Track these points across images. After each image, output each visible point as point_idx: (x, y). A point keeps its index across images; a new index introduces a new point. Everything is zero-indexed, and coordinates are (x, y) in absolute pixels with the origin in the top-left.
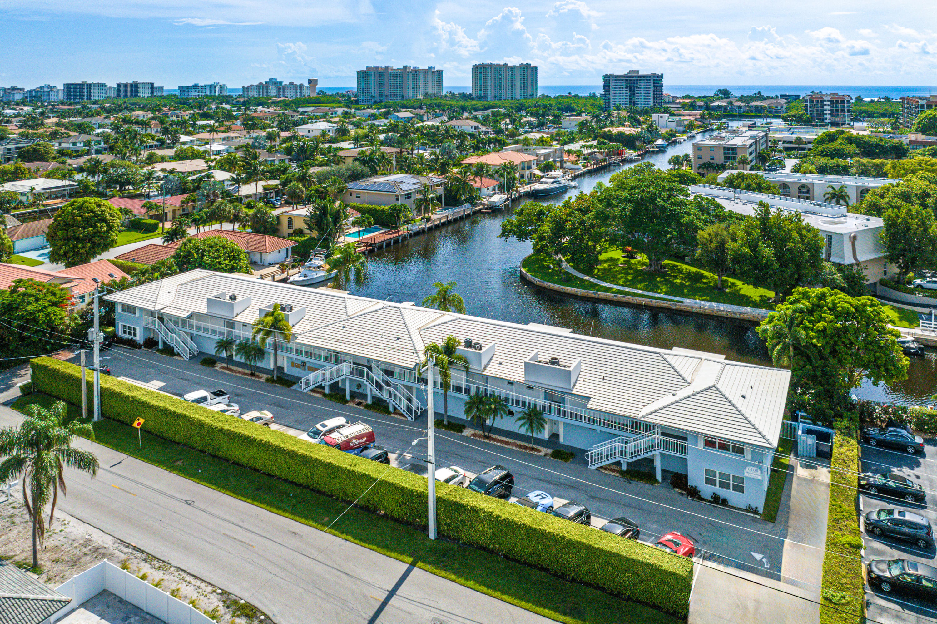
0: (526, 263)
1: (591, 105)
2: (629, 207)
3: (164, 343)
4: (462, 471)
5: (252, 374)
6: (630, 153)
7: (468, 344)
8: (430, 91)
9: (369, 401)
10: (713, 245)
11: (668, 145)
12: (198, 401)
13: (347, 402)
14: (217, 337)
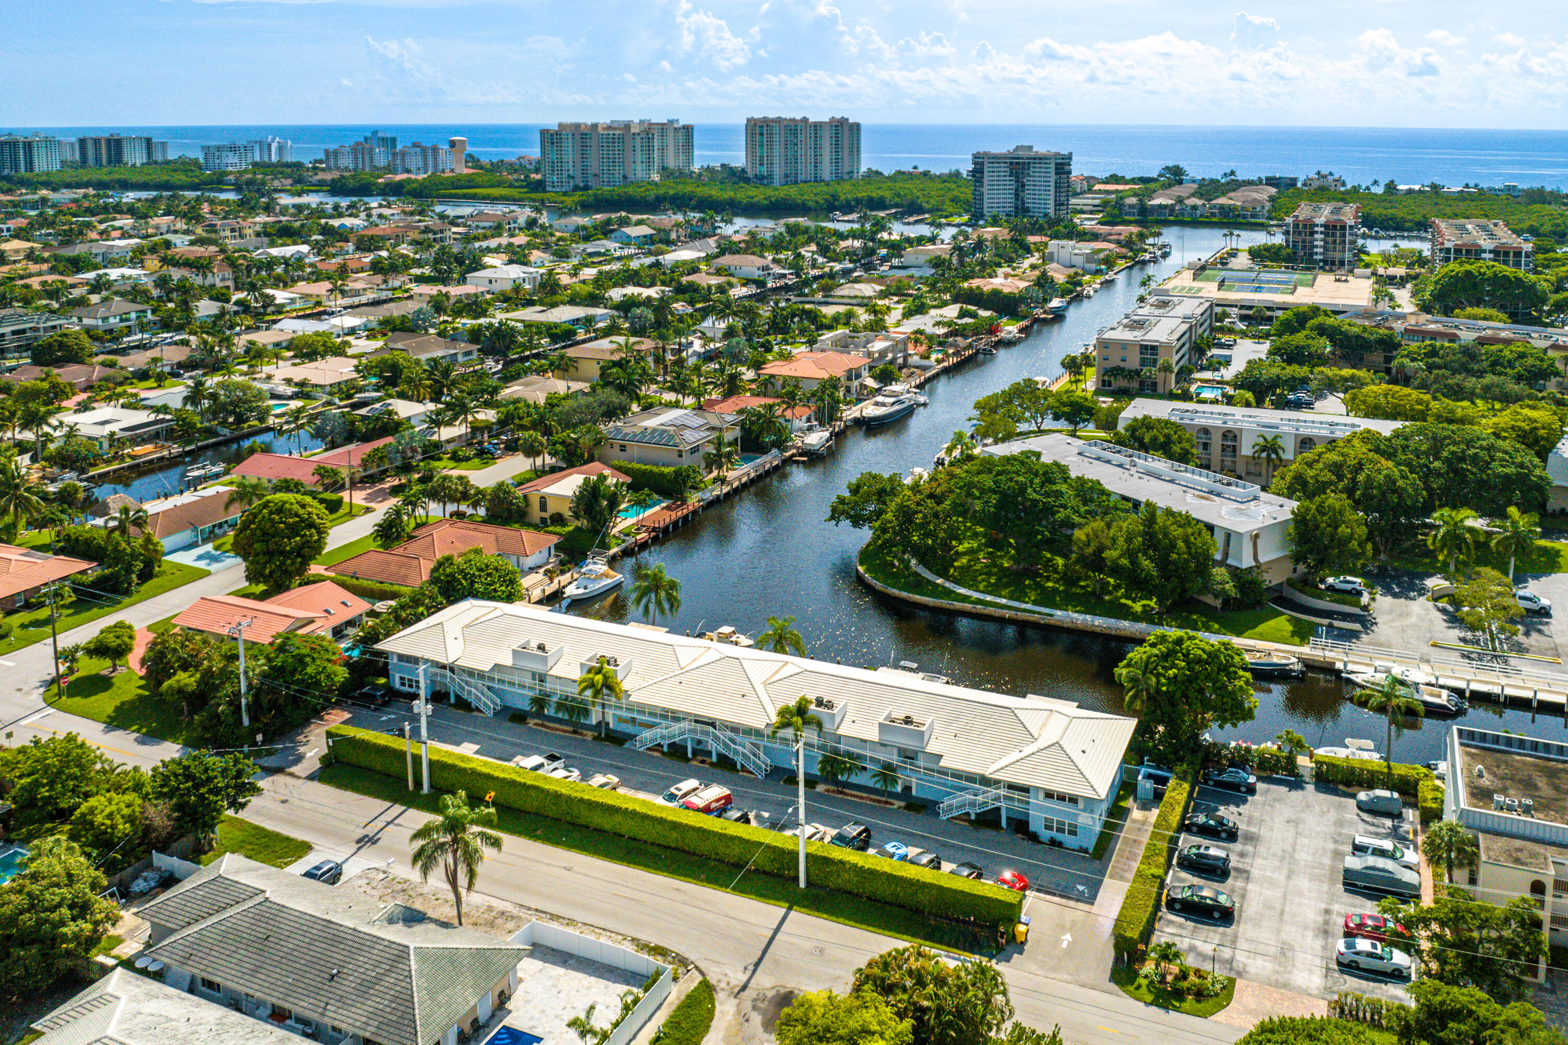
0: (866, 556)
1: (952, 201)
2: (994, 499)
3: (457, 697)
4: (822, 828)
5: (575, 732)
6: (1010, 329)
7: (820, 702)
8: (671, 163)
9: (714, 759)
10: (1090, 550)
11: (1069, 303)
12: (536, 768)
13: (688, 760)
14: (531, 694)
